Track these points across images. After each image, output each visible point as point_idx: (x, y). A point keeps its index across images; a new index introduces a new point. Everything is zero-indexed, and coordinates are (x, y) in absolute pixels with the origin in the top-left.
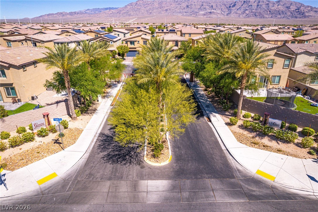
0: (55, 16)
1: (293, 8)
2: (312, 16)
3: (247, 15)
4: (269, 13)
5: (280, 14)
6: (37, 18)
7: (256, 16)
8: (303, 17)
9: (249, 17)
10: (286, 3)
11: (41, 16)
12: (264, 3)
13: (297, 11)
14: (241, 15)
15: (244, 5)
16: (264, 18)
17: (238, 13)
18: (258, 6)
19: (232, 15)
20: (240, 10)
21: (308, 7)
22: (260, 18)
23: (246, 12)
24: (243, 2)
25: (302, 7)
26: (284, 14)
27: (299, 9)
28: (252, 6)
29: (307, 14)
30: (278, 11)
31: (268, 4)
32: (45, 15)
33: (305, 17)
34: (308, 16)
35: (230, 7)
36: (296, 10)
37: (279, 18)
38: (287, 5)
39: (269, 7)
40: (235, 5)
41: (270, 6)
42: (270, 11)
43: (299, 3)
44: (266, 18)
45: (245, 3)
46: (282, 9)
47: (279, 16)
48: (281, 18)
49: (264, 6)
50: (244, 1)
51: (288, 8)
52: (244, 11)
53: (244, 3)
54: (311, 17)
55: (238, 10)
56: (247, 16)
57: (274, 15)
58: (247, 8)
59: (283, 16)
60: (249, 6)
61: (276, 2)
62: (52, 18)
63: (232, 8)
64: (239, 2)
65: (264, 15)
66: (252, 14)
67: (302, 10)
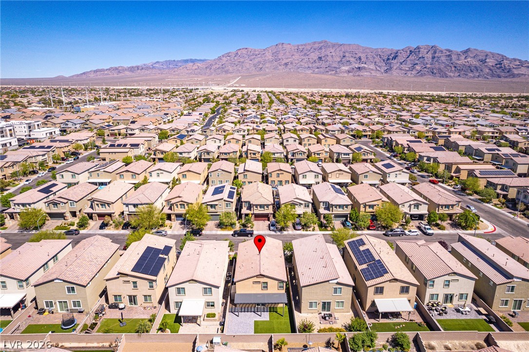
0: (106, 72)
1: (491, 62)
2: (525, 75)
3: (418, 73)
4: (453, 69)
5: (472, 71)
6: (78, 75)
7: (433, 73)
8: (509, 76)
9: (422, 75)
10: (479, 54)
11: (84, 73)
12: (443, 54)
13: (498, 66)
14: (408, 72)
15: (410, 56)
16: (447, 77)
17: (404, 68)
18: (433, 58)
19: (395, 73)
20: (406, 64)
21: (515, 60)
22: (441, 77)
23: (417, 68)
24: (408, 52)
25: (505, 61)
26: (479, 71)
27: (501, 64)
28: (424, 58)
29: (516, 72)
30: (469, 67)
31: (449, 56)
32: (90, 71)
33: (514, 76)
34: (519, 75)
35: (388, 59)
36: (496, 65)
37: (471, 77)
38: (481, 58)
39: (451, 60)
40: (397, 56)
41: (453, 59)
42: (455, 67)
43: (498, 54)
44: (450, 77)
45: (413, 53)
46: (475, 63)
47: (471, 75)
48: (474, 77)
49: (443, 59)
50: (410, 51)
51: (483, 61)
52: (413, 66)
53: (411, 54)
54: (523, 76)
55: (402, 64)
56: (420, 73)
57: (462, 72)
58: (416, 62)
59: (478, 74)
60: (420, 58)
61: (460, 52)
62: (101, 77)
63: (392, 61)
64: (402, 52)
65: (447, 72)
66: (427, 70)
67: (506, 66)
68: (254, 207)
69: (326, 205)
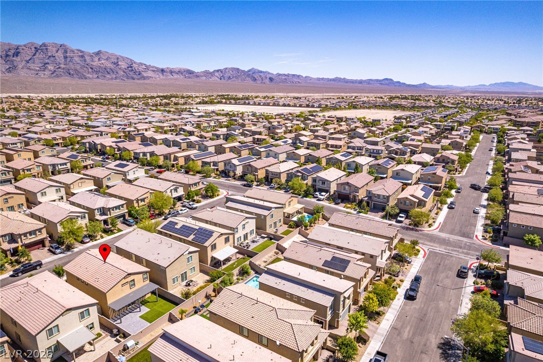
1: (123, 65)
2: (153, 77)
3: (53, 73)
4: (90, 70)
5: (109, 73)
7: (70, 74)
8: (141, 78)
9: (57, 76)
10: (110, 56)
12: (75, 54)
13: (130, 69)
14: (40, 72)
15: (37, 54)
16: (86, 78)
17: (32, 68)
18: (65, 57)
19: (23, 73)
20: (34, 63)
21: (142, 64)
22: (79, 78)
23: (50, 68)
24: (33, 49)
25: (134, 64)
26: (115, 73)
27: (132, 67)
28: (55, 57)
29: (145, 74)
30: (105, 69)
31: (82, 56)
33: (144, 78)
34: (148, 78)
35: (7, 56)
36: (128, 67)
37: (109, 79)
38: (113, 60)
39: (85, 61)
40: (19, 53)
41: (87, 60)
42: (92, 69)
43: (127, 58)
44: (89, 78)
45: (40, 51)
46: (109, 65)
47: (108, 76)
48: (112, 79)
49: (77, 59)
50: (35, 48)
51: (116, 64)
52: (44, 66)
53: (37, 51)
54: (151, 78)
55: (28, 63)
56: (55, 74)
57: (100, 74)
58: (47, 61)
59: (114, 76)
60: (50, 57)
61: (93, 53)
63: (14, 58)
64: (25, 48)
65: (84, 74)
66: (62, 71)
67: (136, 69)
68: (22, 236)
69: (101, 212)
